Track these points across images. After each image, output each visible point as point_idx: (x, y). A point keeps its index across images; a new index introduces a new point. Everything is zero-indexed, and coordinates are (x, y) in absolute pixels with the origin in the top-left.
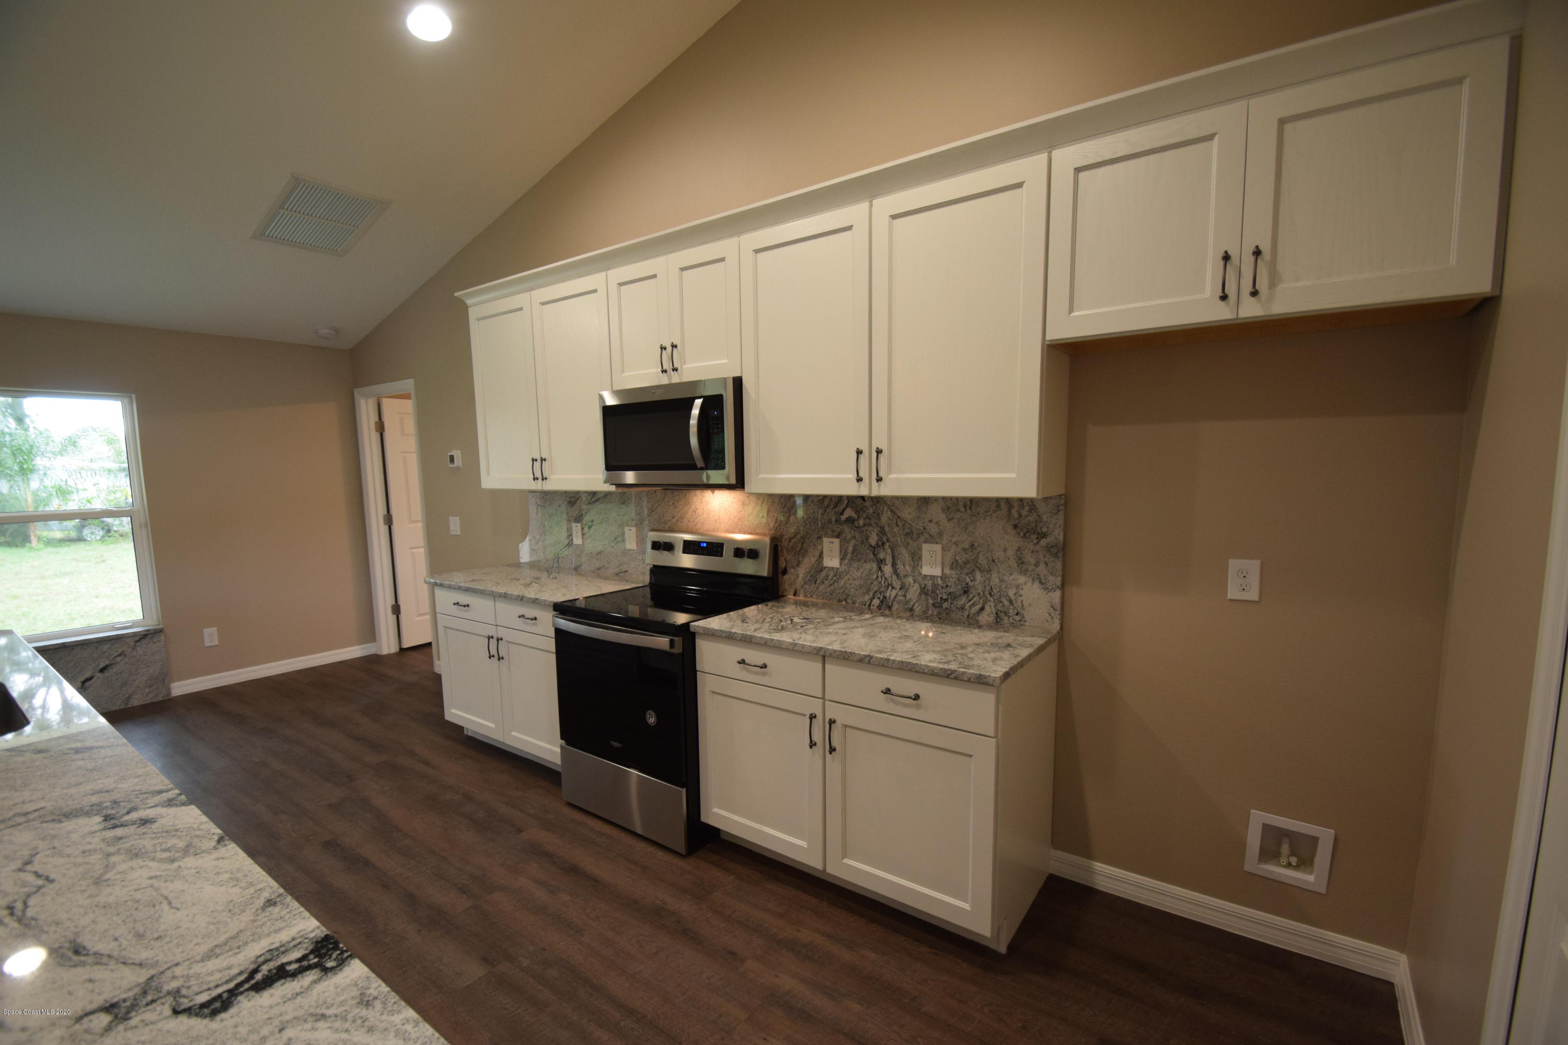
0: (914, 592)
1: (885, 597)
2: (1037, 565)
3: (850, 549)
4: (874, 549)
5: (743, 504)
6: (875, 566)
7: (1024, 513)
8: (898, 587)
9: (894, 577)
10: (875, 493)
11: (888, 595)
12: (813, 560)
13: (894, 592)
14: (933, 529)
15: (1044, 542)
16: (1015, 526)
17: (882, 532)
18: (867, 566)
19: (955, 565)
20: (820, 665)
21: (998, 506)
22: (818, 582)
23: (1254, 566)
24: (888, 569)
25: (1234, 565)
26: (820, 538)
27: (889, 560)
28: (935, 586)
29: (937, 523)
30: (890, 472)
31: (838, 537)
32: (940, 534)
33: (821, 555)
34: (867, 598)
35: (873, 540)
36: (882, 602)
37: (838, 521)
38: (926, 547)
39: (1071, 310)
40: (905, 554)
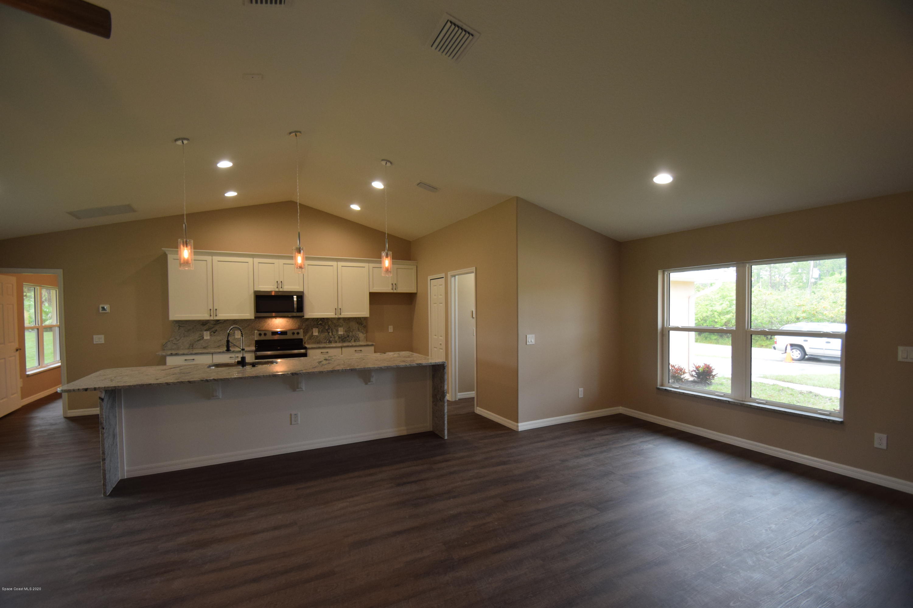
0: (337, 338)
1: (330, 340)
2: (361, 330)
3: (321, 330)
4: (327, 330)
5: (287, 321)
6: (327, 334)
7: (359, 320)
8: (333, 337)
9: (332, 336)
10: (339, 317)
11: (330, 339)
12: (310, 334)
13: (332, 339)
14: (341, 324)
15: (362, 325)
16: (357, 323)
17: (329, 326)
18: (325, 334)
19: (346, 331)
20: (341, 349)
21: (354, 319)
22: (312, 339)
23: (392, 326)
24: (330, 334)
25: (390, 327)
26: (312, 328)
27: (331, 332)
28: (342, 336)
29: (342, 323)
30: (342, 313)
31: (317, 328)
32: (342, 325)
33: (313, 332)
34: (325, 341)
35: (327, 328)
36: (329, 341)
37: (317, 324)
38: (339, 328)
39: (373, 288)
40: (334, 330)
